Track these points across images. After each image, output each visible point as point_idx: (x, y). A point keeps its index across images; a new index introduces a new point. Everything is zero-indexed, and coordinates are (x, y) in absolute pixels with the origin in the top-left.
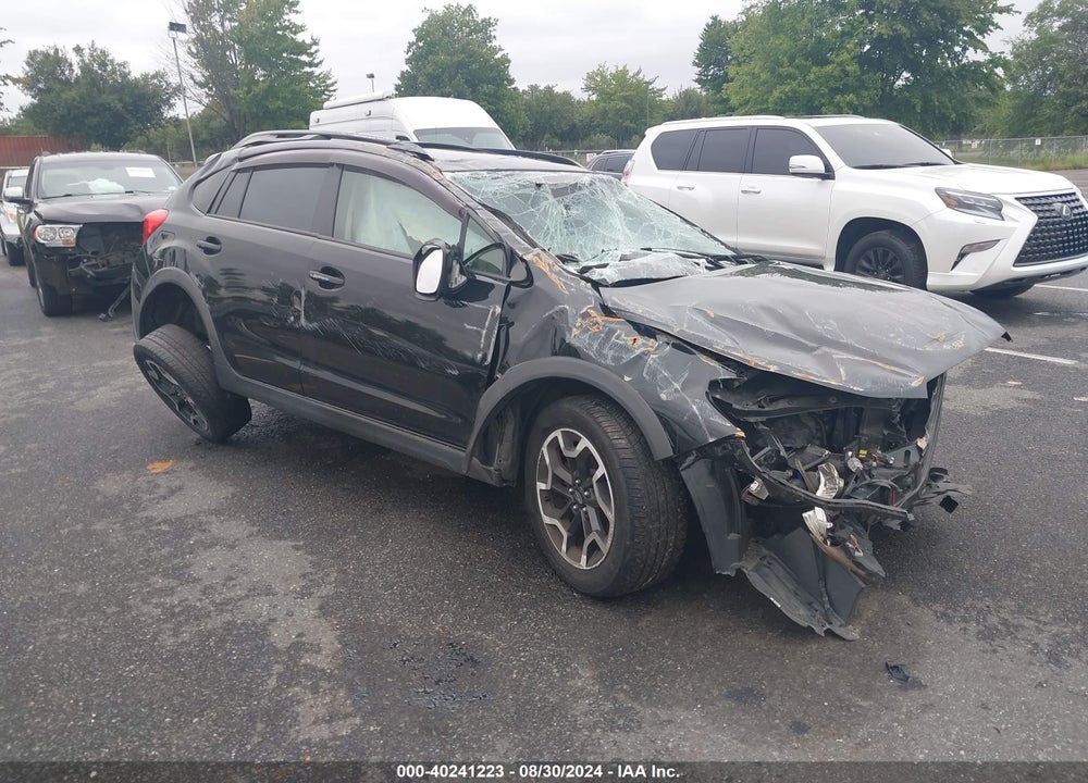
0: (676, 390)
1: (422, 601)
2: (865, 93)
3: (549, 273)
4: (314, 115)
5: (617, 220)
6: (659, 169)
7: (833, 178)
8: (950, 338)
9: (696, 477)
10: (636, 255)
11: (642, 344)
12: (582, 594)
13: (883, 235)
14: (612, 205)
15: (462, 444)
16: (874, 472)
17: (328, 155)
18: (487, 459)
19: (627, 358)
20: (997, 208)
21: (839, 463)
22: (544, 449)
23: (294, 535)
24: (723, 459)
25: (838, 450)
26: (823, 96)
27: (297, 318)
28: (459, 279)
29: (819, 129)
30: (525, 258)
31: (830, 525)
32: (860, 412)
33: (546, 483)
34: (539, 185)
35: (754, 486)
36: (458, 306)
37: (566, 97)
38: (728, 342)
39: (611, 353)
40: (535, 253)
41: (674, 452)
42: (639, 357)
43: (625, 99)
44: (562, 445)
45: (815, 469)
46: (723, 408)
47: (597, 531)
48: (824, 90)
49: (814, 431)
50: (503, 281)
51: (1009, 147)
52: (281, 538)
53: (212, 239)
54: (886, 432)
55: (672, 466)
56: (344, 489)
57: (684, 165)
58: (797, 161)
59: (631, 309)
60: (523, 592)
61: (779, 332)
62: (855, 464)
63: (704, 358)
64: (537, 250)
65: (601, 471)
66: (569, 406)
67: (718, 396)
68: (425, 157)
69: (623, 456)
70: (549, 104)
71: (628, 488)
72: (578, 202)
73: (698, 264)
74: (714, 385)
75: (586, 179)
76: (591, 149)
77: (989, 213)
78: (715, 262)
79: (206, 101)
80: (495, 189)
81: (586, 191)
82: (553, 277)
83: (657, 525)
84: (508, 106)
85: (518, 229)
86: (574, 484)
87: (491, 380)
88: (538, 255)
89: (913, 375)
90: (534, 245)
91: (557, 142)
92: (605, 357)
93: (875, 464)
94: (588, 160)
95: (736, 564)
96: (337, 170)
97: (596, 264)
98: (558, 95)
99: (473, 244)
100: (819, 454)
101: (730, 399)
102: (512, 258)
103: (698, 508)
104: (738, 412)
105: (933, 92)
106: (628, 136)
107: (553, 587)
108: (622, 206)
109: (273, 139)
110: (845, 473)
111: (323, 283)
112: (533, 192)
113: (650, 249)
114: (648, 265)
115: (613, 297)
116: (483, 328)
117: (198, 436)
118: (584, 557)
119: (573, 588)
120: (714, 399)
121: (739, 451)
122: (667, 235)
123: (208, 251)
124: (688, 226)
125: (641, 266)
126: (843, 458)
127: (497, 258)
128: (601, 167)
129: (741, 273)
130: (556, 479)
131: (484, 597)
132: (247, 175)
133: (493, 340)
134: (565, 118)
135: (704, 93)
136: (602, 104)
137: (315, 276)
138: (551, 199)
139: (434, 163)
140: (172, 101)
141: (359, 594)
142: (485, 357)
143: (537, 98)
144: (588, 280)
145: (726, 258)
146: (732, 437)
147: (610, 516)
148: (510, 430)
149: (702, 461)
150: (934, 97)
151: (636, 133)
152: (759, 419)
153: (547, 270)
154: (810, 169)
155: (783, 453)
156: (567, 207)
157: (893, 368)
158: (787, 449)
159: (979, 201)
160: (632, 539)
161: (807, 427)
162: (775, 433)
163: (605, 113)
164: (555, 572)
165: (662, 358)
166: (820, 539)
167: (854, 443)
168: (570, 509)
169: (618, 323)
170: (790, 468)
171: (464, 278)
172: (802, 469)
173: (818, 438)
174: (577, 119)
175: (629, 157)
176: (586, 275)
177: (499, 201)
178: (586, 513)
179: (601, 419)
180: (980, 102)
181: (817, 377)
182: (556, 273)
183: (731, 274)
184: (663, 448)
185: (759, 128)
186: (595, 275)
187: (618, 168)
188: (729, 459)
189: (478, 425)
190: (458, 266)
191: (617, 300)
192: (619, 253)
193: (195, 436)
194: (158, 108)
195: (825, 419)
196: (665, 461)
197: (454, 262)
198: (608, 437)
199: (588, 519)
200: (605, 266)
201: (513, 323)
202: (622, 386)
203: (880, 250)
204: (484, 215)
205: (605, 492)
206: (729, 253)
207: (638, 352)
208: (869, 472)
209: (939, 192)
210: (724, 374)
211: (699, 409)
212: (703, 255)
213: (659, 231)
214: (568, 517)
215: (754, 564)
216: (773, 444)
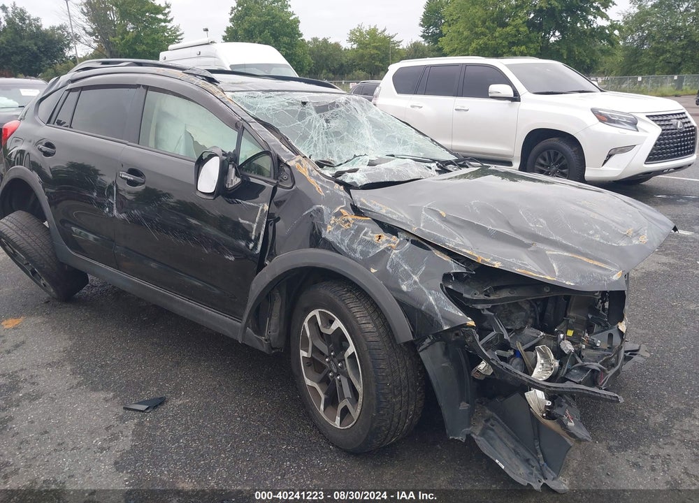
0: (415, 282)
1: (202, 455)
2: (532, 46)
3: (308, 177)
4: (162, 54)
5: (367, 131)
6: (398, 93)
7: (520, 101)
8: (637, 234)
9: (433, 358)
10: (381, 161)
11: (386, 240)
12: (337, 447)
13: (554, 141)
14: (362, 118)
15: (239, 317)
16: (583, 354)
17: (136, 78)
18: (259, 330)
19: (373, 252)
20: (634, 123)
21: (552, 343)
22: (306, 324)
23: (106, 387)
24: (456, 343)
25: (550, 330)
26: (504, 47)
27: (111, 210)
28: (234, 181)
29: (509, 66)
30: (288, 163)
31: (549, 403)
32: (568, 298)
33: (307, 351)
34: (304, 103)
35: (482, 366)
36: (234, 203)
37: (337, 46)
38: (458, 240)
39: (359, 248)
40: (297, 160)
41: (413, 336)
42: (383, 251)
43: (376, 48)
44: (320, 323)
45: (532, 349)
46: (455, 297)
47: (348, 398)
48: (505, 43)
49: (529, 312)
50: (271, 183)
51: (621, 82)
52: (95, 389)
53: (49, 145)
54: (590, 316)
55: (412, 347)
56: (153, 344)
57: (415, 91)
58: (494, 88)
59: (376, 209)
60: (288, 445)
61: (501, 230)
62: (568, 347)
63: (438, 254)
64: (299, 158)
65: (351, 349)
66: (325, 291)
67: (450, 287)
68: (212, 80)
69: (371, 339)
70: (325, 50)
71: (374, 367)
72: (335, 117)
73: (430, 168)
74: (447, 277)
75: (343, 98)
76: (353, 80)
77: (628, 127)
78: (443, 168)
79: (95, 45)
80: (266, 106)
81: (342, 108)
82: (312, 181)
83: (399, 399)
84: (299, 51)
85: (284, 140)
86: (330, 355)
87: (261, 266)
88: (299, 161)
89: (613, 270)
90: (297, 153)
91: (331, 75)
92: (355, 251)
93: (584, 346)
94: (351, 87)
95: (467, 430)
96: (143, 90)
97: (348, 169)
98: (331, 45)
99: (247, 151)
100: (535, 335)
101: (460, 289)
102: (279, 163)
103: (435, 385)
104: (468, 300)
105: (574, 45)
106: (377, 71)
107: (314, 439)
108: (370, 120)
109: (99, 65)
110: (559, 354)
111: (130, 183)
112: (299, 108)
113: (393, 156)
114: (391, 170)
115: (361, 198)
116: (254, 222)
117: (48, 295)
118: (338, 419)
119: (329, 441)
120: (447, 288)
121: (470, 339)
122: (405, 143)
123: (46, 154)
124: (421, 136)
125: (387, 170)
126: (556, 339)
127: (266, 163)
128: (359, 91)
129: (464, 176)
130: (315, 349)
131: (255, 450)
132: (76, 94)
133: (262, 233)
134: (336, 60)
135: (426, 45)
136: (361, 51)
137: (123, 176)
138: (314, 114)
139: (219, 85)
140: (71, 45)
141: (150, 448)
142: (255, 247)
143: (318, 46)
144: (341, 183)
145: (450, 163)
146: (464, 326)
147: (360, 388)
148: (277, 307)
149: (438, 343)
150: (575, 49)
151: (383, 70)
152: (486, 306)
153: (306, 174)
154: (503, 94)
155: (506, 336)
156: (327, 121)
157: (596, 263)
158: (509, 331)
159: (620, 117)
160: (378, 412)
161: (524, 310)
162: (498, 317)
163: (362, 56)
164: (315, 426)
165: (403, 254)
166: (539, 414)
167: (562, 324)
168: (326, 376)
169: (365, 221)
170: (511, 349)
171: (239, 180)
172: (521, 349)
173: (532, 317)
174: (344, 60)
175: (377, 85)
176: (340, 178)
177: (272, 115)
178: (340, 381)
179: (351, 305)
180: (603, 52)
181: (534, 272)
182: (314, 177)
183: (456, 177)
184: (404, 332)
185: (467, 65)
186: (347, 179)
187: (369, 93)
188: (461, 343)
189: (250, 304)
190: (234, 169)
191: (364, 201)
192: (368, 159)
193: (45, 296)
194: (62, 50)
195: (538, 303)
196: (406, 343)
197: (230, 167)
198: (357, 322)
199: (341, 386)
200: (355, 171)
201: (278, 219)
202: (369, 277)
203: (552, 152)
204: (256, 127)
205: (355, 366)
206: (452, 158)
207: (382, 247)
208: (578, 352)
209: (593, 111)
210: (455, 268)
211: (435, 300)
212: (434, 161)
213: (399, 139)
214: (325, 381)
215: (480, 428)
216: (498, 329)
